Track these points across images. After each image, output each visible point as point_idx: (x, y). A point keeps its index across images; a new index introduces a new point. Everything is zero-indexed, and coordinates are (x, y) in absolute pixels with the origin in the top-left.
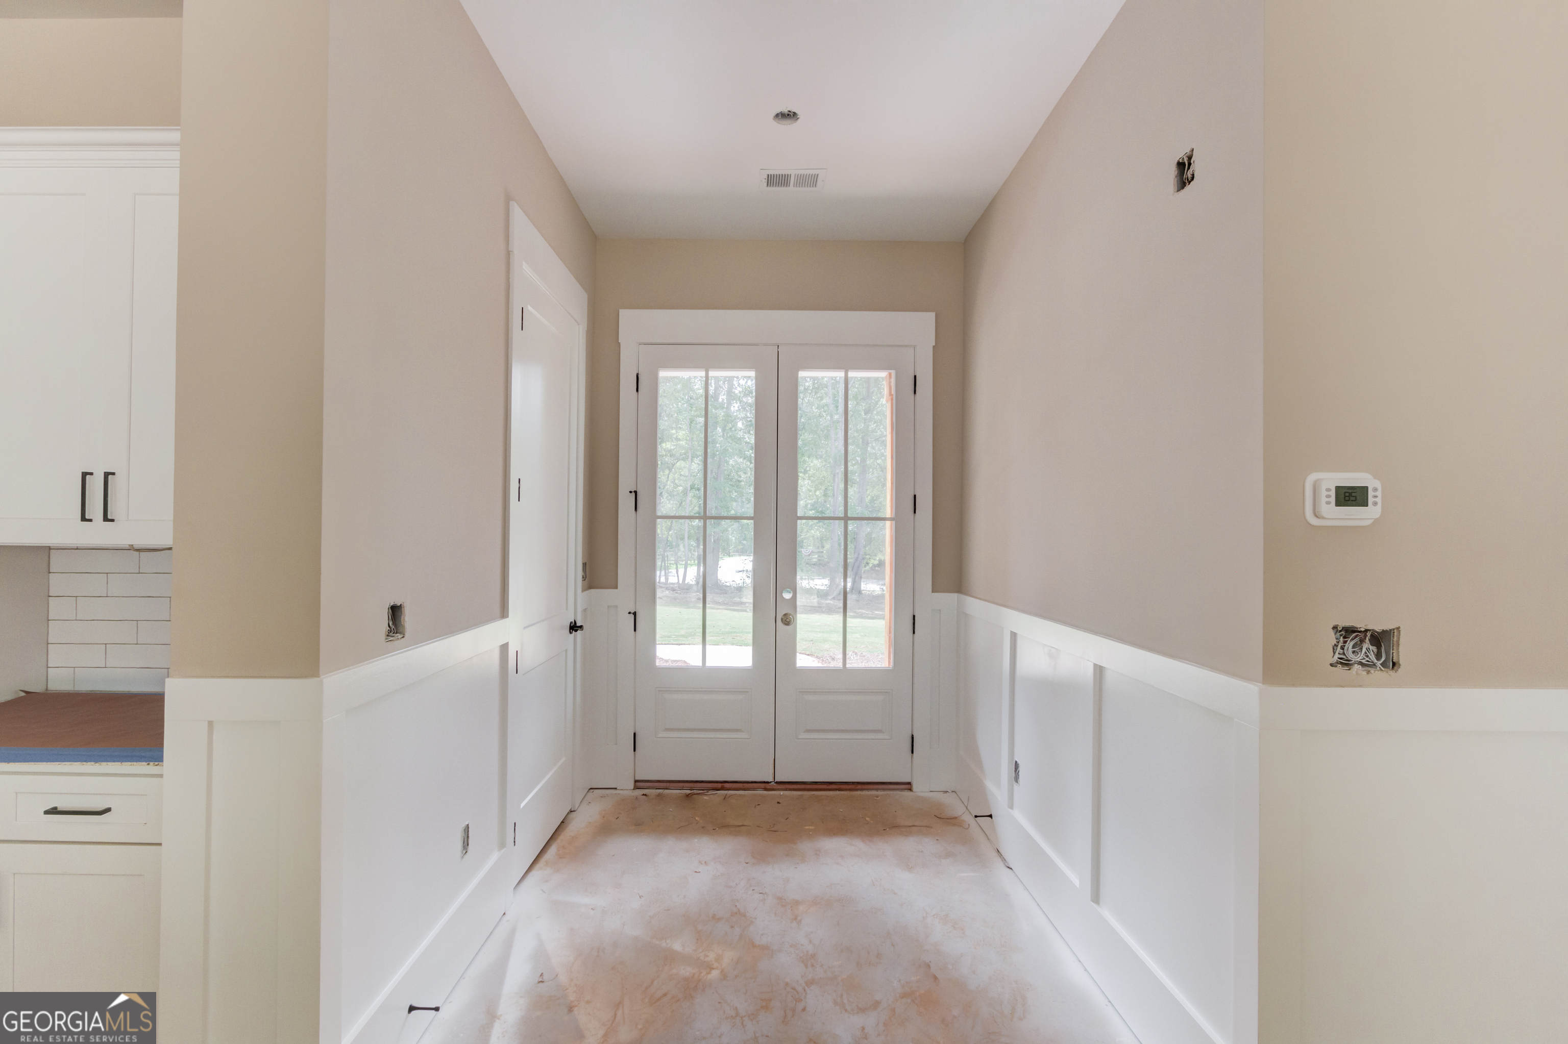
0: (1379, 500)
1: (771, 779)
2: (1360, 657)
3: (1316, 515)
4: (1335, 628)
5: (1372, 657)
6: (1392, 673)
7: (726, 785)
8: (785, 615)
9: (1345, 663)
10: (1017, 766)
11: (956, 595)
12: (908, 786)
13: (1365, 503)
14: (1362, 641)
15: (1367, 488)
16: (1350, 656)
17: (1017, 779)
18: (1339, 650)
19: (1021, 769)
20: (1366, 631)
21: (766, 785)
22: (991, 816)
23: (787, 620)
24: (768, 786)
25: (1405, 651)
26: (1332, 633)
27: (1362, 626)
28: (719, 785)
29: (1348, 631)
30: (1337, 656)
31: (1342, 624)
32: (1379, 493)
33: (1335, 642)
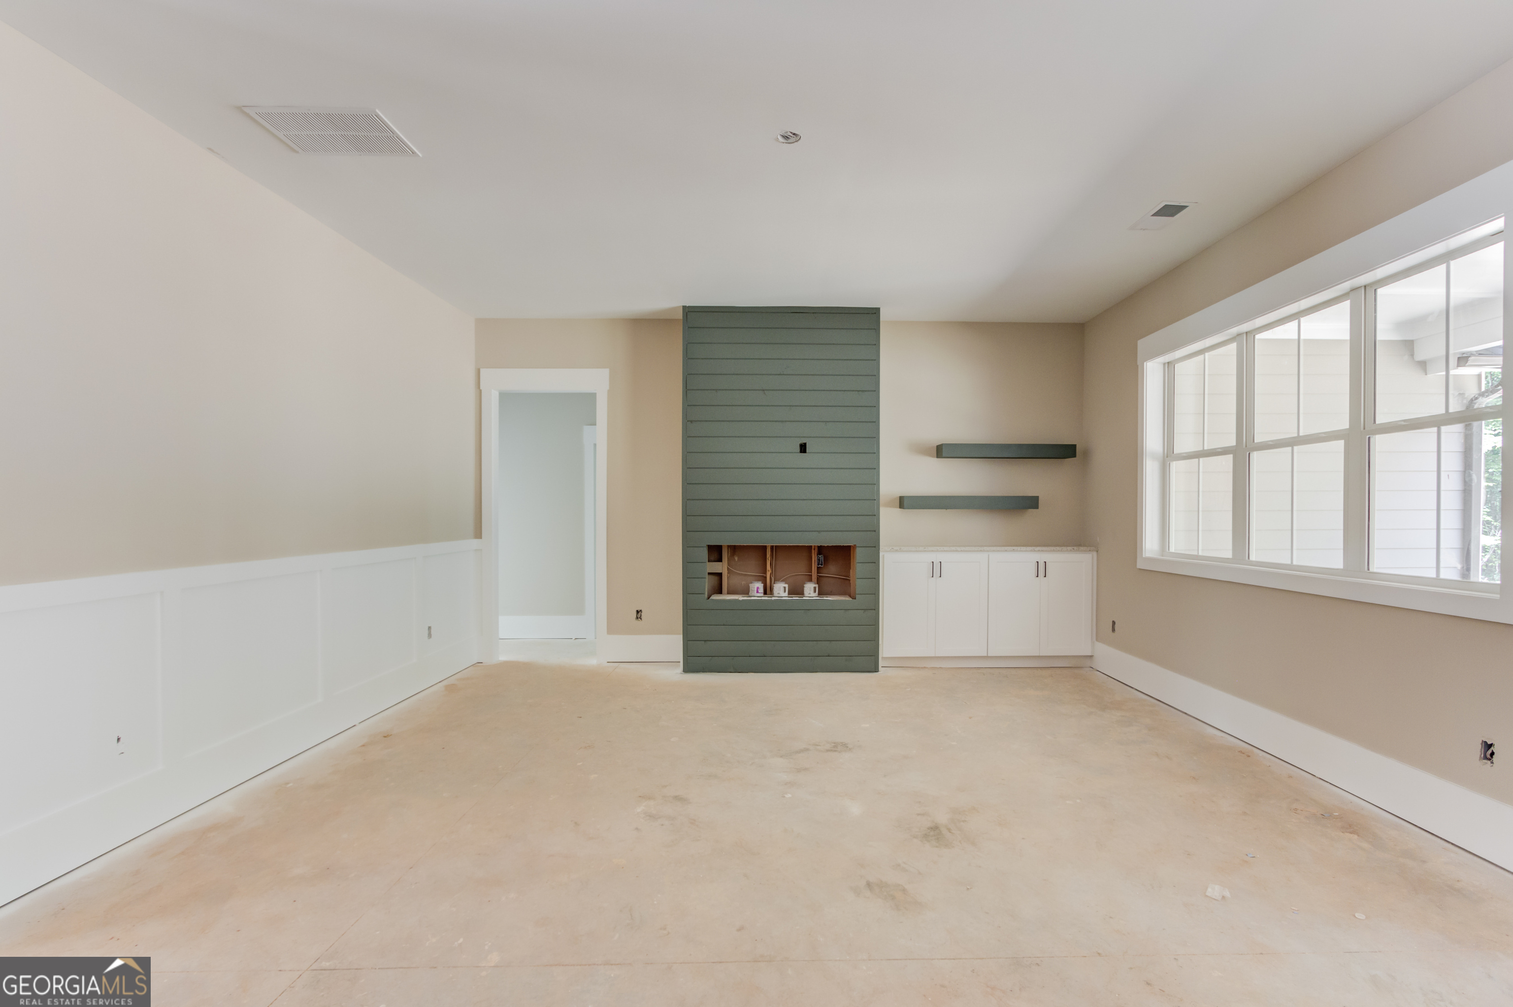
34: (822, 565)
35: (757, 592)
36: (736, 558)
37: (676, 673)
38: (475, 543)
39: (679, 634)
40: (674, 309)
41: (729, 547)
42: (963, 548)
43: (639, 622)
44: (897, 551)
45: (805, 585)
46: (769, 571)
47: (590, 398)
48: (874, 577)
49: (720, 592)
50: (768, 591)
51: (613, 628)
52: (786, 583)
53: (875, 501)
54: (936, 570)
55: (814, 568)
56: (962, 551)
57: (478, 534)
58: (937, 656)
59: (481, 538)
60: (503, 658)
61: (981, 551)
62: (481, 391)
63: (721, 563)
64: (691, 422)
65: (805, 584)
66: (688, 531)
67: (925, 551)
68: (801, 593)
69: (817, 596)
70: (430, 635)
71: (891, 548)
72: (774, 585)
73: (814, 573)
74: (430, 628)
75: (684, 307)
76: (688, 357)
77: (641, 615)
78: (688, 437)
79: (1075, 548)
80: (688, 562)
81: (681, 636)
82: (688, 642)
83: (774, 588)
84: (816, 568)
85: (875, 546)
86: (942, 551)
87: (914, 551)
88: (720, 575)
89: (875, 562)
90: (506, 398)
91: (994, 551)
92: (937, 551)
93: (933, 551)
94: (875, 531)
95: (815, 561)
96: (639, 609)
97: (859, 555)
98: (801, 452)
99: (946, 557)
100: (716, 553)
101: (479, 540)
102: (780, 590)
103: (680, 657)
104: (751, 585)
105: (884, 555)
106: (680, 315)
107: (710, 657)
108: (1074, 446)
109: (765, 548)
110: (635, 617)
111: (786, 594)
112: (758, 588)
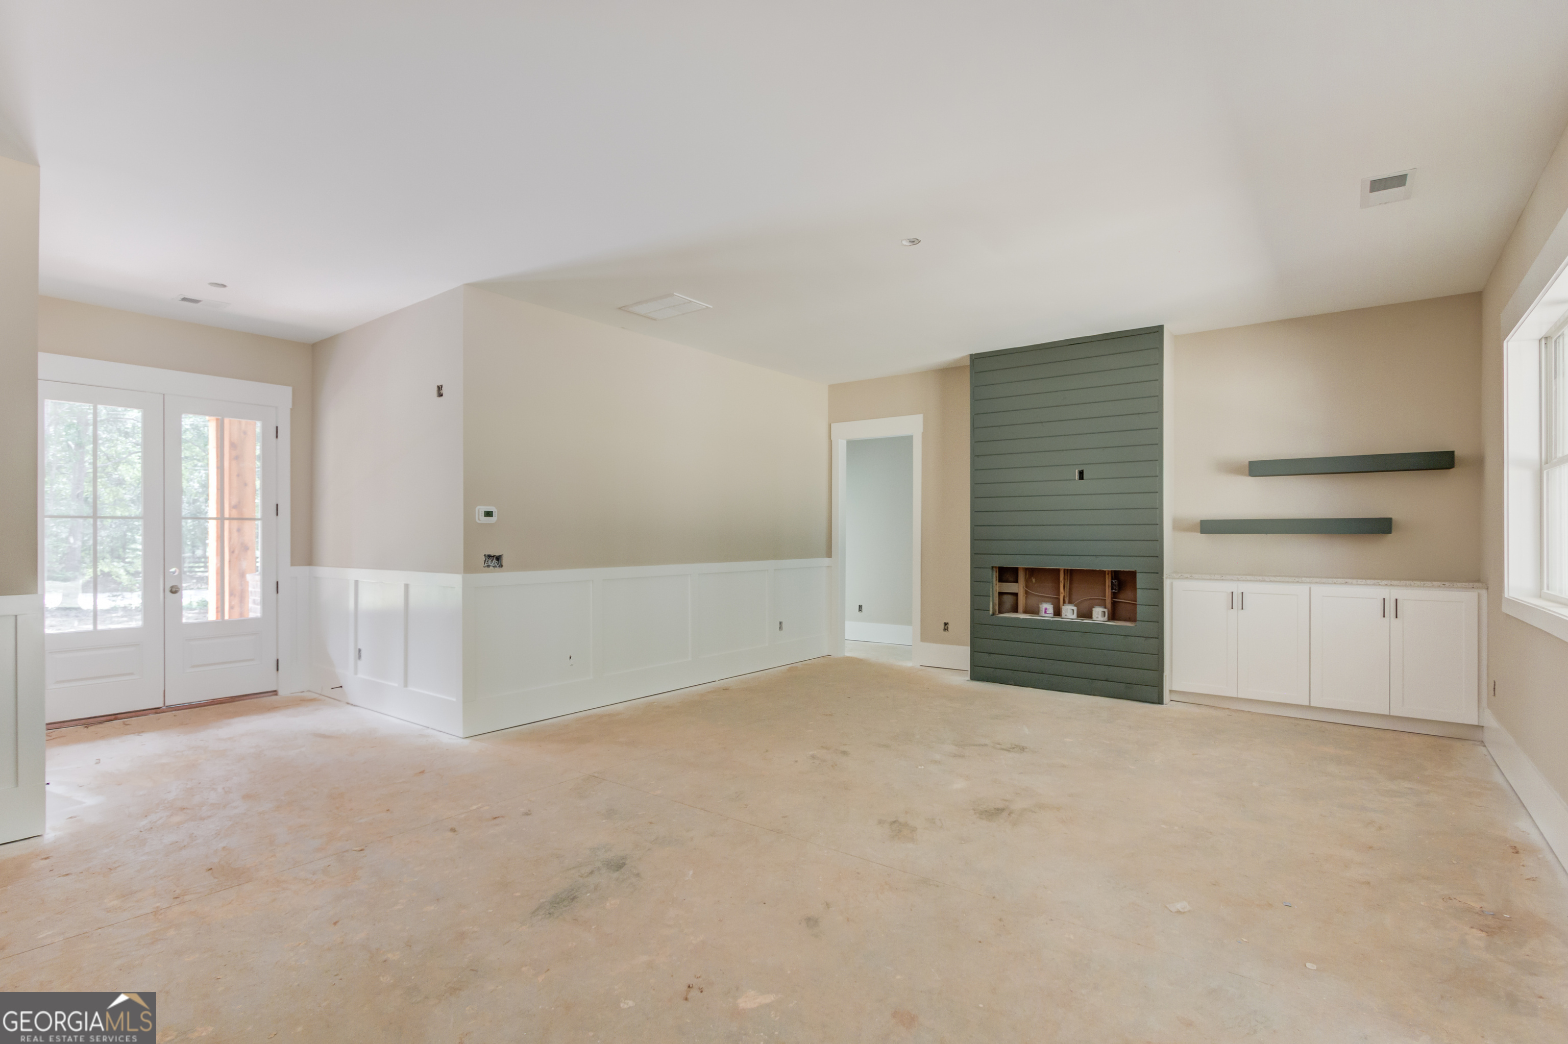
0: (496, 515)
1: (161, 705)
2: (492, 565)
3: (479, 520)
4: (485, 555)
5: (496, 564)
6: (501, 568)
7: (119, 716)
8: (172, 587)
9: (488, 566)
10: (360, 650)
11: (308, 567)
12: (275, 693)
13: (492, 516)
14: (493, 559)
15: (492, 512)
16: (490, 564)
17: (360, 657)
18: (486, 562)
19: (363, 653)
20: (494, 556)
21: (157, 710)
22: (341, 687)
23: (174, 590)
24: (158, 711)
25: (505, 561)
26: (484, 557)
27: (492, 554)
28: (113, 717)
29: (489, 556)
30: (486, 564)
31: (487, 553)
32: (496, 513)
33: (484, 559)
34: (1116, 590)
35: (1045, 612)
36: (1034, 580)
37: (963, 680)
38: (826, 561)
39: (967, 645)
40: (963, 358)
41: (1026, 569)
42: (1273, 578)
43: (946, 633)
44: (1187, 578)
45: (1094, 609)
46: (1062, 593)
47: (909, 439)
48: (1158, 604)
49: (1015, 609)
50: (1057, 612)
51: (925, 636)
52: (1075, 606)
53: (1158, 526)
54: (1236, 602)
55: (1108, 592)
56: (1271, 581)
57: (829, 554)
58: (1240, 696)
59: (831, 557)
60: (848, 654)
61: (1298, 582)
62: (831, 441)
63: (1017, 584)
64: (978, 456)
65: (1094, 607)
66: (976, 554)
67: (1223, 580)
68: (1089, 616)
69: (1106, 620)
70: (781, 628)
71: (1180, 575)
72: (1063, 607)
73: (1108, 598)
74: (781, 623)
75: (971, 355)
76: (975, 399)
77: (948, 627)
78: (976, 470)
79: (1447, 584)
80: (976, 581)
81: (969, 648)
82: (975, 653)
83: (1063, 610)
84: (1110, 593)
85: (1158, 572)
86: (1243, 581)
87: (1208, 579)
88: (1016, 595)
89: (1158, 589)
90: (854, 446)
91: (1317, 583)
92: (1239, 580)
93: (1232, 580)
94: (1158, 556)
95: (1109, 585)
96: (946, 622)
97: (1141, 581)
98: (1080, 479)
99: (1250, 588)
100: (1007, 574)
101: (830, 558)
102: (1069, 612)
103: (967, 666)
104: (1040, 606)
105: (1172, 584)
106: (968, 363)
107: (993, 669)
108: (1452, 454)
109: (1058, 570)
110: (943, 628)
111: (1075, 616)
112: (1046, 609)
